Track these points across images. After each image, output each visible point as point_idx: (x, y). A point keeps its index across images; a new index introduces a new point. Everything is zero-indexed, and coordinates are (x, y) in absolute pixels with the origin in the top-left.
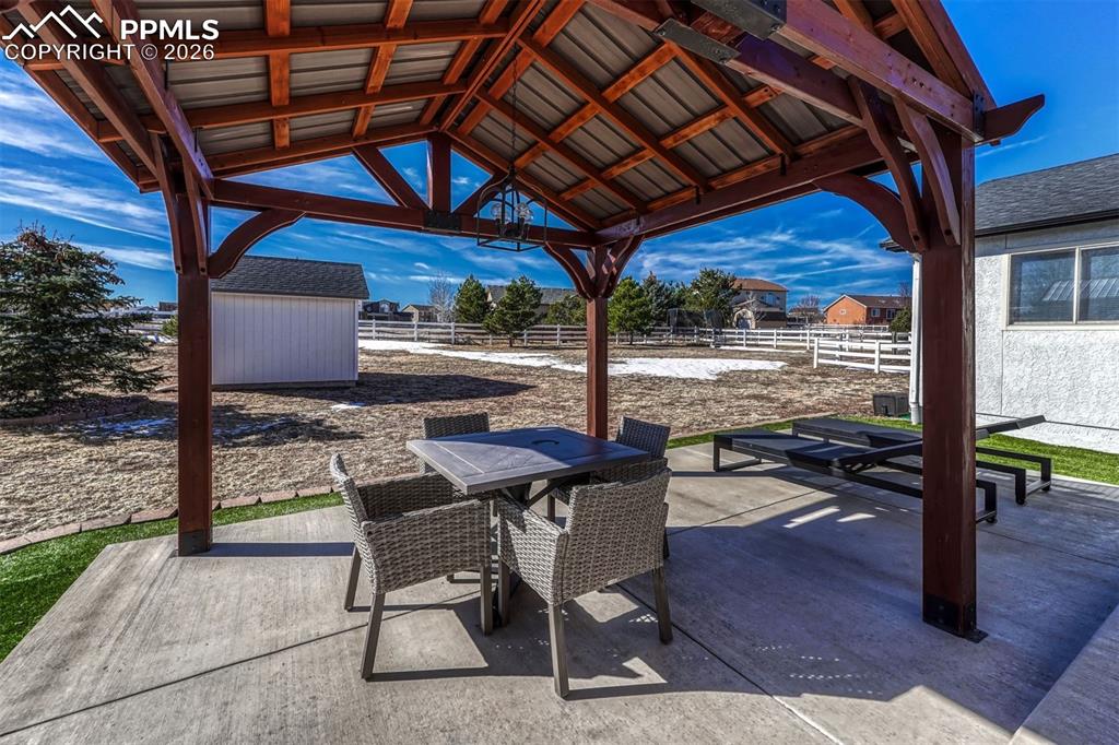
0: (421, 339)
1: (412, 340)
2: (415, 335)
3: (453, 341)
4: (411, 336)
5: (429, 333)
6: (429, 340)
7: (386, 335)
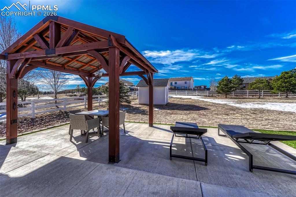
0: (198, 95)
1: (196, 95)
2: (197, 94)
3: (208, 96)
4: (195, 95)
5: (201, 94)
6: (201, 96)
7: (189, 94)
